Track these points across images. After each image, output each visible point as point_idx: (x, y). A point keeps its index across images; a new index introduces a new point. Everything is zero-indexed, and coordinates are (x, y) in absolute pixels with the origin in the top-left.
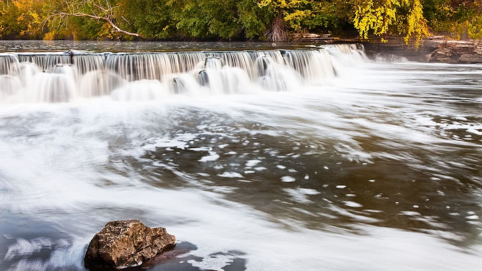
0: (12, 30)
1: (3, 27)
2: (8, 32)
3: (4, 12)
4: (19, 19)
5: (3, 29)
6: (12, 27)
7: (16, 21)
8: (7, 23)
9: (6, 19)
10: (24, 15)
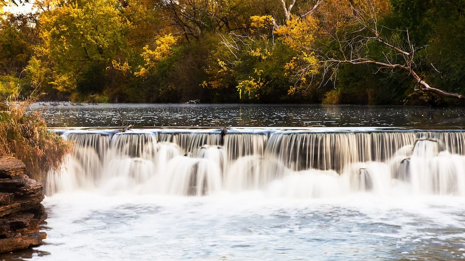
0: (276, 86)
1: (261, 81)
2: (269, 90)
3: (265, 55)
4: (287, 67)
5: (261, 84)
6: (276, 81)
7: (283, 70)
8: (268, 74)
9: (267, 67)
10: (295, 60)
